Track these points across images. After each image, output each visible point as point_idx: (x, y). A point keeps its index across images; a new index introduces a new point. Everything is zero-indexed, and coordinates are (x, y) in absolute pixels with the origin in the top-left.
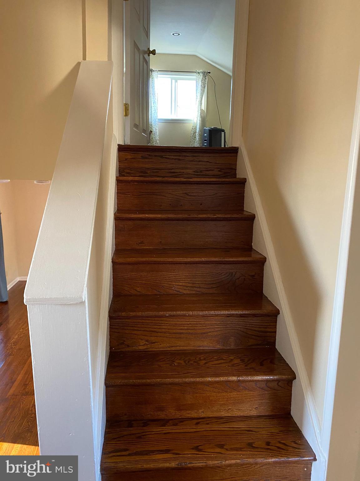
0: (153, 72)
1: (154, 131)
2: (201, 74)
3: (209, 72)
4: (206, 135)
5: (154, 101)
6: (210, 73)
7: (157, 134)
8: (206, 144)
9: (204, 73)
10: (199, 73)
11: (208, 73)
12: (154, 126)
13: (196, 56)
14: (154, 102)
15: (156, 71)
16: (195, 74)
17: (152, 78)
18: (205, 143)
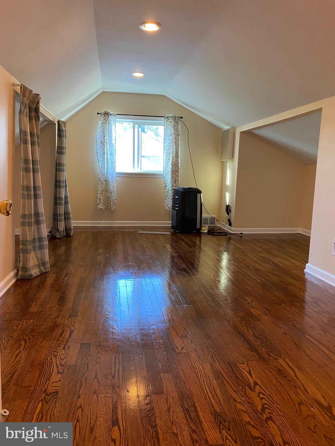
0: (110, 116)
1: (111, 189)
2: (170, 120)
3: (180, 116)
4: (177, 197)
5: (111, 152)
6: (182, 118)
7: (115, 193)
8: (177, 209)
9: (174, 118)
10: (167, 117)
11: (180, 118)
12: (111, 183)
13: (164, 96)
14: (111, 154)
15: (114, 114)
16: (163, 118)
17: (108, 124)
18: (177, 207)
